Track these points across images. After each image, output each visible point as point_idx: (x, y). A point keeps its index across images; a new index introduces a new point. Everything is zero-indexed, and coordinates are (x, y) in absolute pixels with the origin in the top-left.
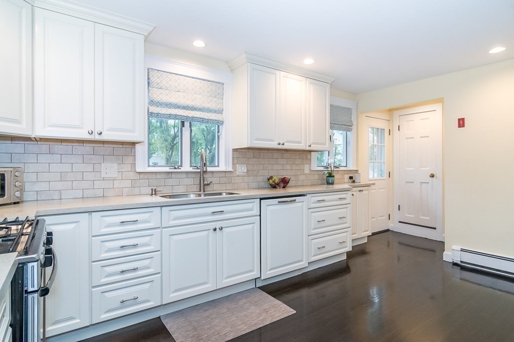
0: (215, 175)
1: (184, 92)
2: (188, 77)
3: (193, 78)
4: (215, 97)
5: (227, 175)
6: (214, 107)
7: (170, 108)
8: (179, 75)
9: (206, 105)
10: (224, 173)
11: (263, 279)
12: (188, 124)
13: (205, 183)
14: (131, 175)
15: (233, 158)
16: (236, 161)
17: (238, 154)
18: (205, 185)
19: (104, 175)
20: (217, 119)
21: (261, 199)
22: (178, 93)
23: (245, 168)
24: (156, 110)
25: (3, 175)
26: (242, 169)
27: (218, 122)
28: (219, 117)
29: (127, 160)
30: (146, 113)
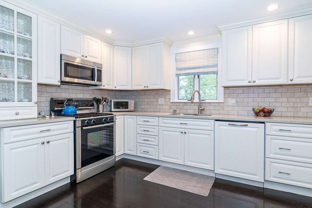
0: (211, 104)
1: (193, 60)
2: (195, 51)
3: (198, 51)
4: (213, 57)
5: (220, 105)
6: (211, 64)
7: (186, 70)
8: (190, 52)
9: (206, 64)
10: (218, 104)
11: (215, 172)
12: (196, 77)
13: (201, 109)
14: (169, 104)
15: (225, 94)
16: (227, 96)
17: (228, 91)
18: (201, 110)
19: (159, 103)
20: (213, 71)
21: (216, 120)
22: (190, 61)
23: (235, 100)
24: (179, 72)
25: (128, 102)
26: (232, 101)
27: (214, 73)
28: (214, 69)
29: (168, 97)
30: (175, 75)
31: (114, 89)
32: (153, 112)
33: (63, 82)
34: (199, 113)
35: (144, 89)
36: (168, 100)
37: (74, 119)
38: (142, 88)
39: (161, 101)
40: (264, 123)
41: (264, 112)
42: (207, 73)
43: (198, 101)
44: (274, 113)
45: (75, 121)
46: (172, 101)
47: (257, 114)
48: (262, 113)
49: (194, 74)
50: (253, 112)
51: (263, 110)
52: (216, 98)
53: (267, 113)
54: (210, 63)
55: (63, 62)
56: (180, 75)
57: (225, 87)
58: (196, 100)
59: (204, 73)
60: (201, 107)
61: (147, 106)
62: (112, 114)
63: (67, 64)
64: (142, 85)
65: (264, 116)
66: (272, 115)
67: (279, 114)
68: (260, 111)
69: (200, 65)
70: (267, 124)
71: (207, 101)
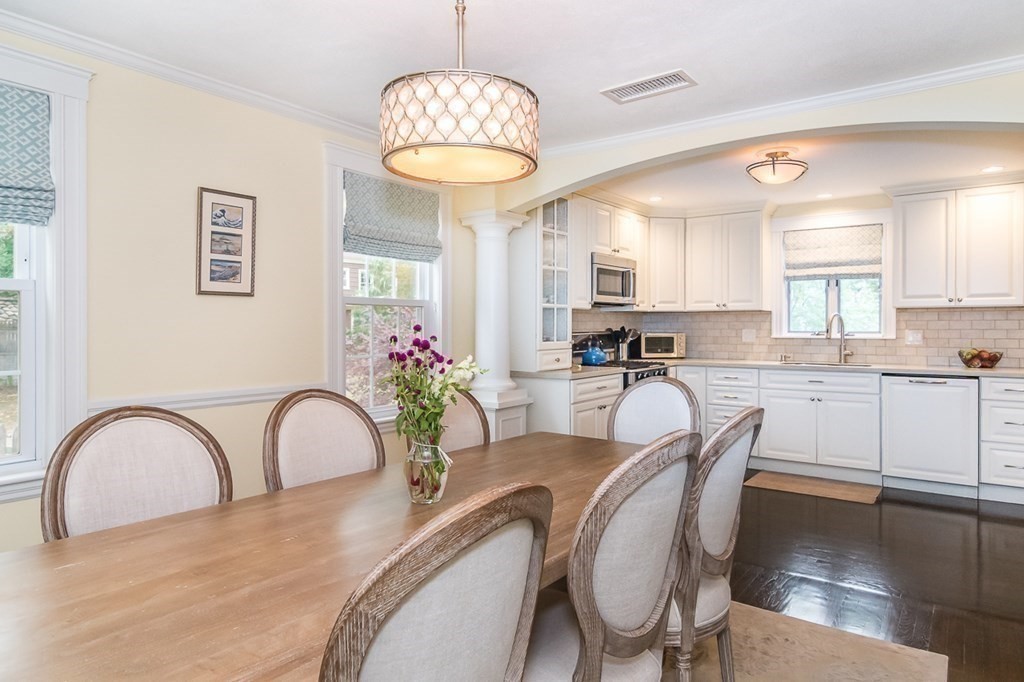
1: (826, 246)
4: (870, 243)
5: (888, 344)
9: (856, 257)
10: (884, 342)
11: (883, 473)
12: (833, 283)
13: (847, 352)
14: (768, 341)
15: (898, 321)
16: (903, 325)
17: (905, 316)
18: (846, 355)
19: (744, 340)
20: (870, 271)
21: (883, 374)
22: (819, 250)
23: (920, 336)
24: (791, 273)
25: (673, 338)
26: (912, 337)
27: (874, 275)
28: (874, 269)
29: (766, 326)
30: (782, 278)
31: (651, 309)
32: (729, 359)
33: (597, 305)
34: (840, 361)
35: (717, 309)
36: (764, 333)
37: (624, 370)
38: (712, 307)
39: (748, 335)
40: (977, 378)
41: (982, 359)
42: (859, 276)
43: (839, 336)
44: (1002, 362)
45: (626, 375)
46: (774, 335)
47: (968, 363)
48: (977, 362)
49: (828, 278)
50: (959, 359)
51: (978, 356)
52: (878, 330)
53: (990, 361)
54: (865, 255)
55: (596, 267)
56: (795, 278)
57: (898, 309)
58: (835, 334)
59: (850, 276)
60: (845, 349)
61: (712, 347)
62: (663, 364)
63: (600, 271)
64: (711, 302)
65: (982, 367)
66: (997, 365)
67: (1014, 363)
68: (974, 357)
69: (843, 257)
70: (982, 379)
71: (857, 336)
